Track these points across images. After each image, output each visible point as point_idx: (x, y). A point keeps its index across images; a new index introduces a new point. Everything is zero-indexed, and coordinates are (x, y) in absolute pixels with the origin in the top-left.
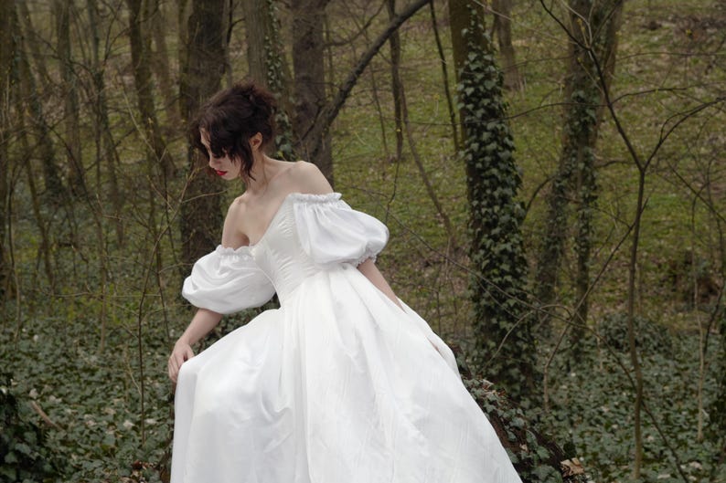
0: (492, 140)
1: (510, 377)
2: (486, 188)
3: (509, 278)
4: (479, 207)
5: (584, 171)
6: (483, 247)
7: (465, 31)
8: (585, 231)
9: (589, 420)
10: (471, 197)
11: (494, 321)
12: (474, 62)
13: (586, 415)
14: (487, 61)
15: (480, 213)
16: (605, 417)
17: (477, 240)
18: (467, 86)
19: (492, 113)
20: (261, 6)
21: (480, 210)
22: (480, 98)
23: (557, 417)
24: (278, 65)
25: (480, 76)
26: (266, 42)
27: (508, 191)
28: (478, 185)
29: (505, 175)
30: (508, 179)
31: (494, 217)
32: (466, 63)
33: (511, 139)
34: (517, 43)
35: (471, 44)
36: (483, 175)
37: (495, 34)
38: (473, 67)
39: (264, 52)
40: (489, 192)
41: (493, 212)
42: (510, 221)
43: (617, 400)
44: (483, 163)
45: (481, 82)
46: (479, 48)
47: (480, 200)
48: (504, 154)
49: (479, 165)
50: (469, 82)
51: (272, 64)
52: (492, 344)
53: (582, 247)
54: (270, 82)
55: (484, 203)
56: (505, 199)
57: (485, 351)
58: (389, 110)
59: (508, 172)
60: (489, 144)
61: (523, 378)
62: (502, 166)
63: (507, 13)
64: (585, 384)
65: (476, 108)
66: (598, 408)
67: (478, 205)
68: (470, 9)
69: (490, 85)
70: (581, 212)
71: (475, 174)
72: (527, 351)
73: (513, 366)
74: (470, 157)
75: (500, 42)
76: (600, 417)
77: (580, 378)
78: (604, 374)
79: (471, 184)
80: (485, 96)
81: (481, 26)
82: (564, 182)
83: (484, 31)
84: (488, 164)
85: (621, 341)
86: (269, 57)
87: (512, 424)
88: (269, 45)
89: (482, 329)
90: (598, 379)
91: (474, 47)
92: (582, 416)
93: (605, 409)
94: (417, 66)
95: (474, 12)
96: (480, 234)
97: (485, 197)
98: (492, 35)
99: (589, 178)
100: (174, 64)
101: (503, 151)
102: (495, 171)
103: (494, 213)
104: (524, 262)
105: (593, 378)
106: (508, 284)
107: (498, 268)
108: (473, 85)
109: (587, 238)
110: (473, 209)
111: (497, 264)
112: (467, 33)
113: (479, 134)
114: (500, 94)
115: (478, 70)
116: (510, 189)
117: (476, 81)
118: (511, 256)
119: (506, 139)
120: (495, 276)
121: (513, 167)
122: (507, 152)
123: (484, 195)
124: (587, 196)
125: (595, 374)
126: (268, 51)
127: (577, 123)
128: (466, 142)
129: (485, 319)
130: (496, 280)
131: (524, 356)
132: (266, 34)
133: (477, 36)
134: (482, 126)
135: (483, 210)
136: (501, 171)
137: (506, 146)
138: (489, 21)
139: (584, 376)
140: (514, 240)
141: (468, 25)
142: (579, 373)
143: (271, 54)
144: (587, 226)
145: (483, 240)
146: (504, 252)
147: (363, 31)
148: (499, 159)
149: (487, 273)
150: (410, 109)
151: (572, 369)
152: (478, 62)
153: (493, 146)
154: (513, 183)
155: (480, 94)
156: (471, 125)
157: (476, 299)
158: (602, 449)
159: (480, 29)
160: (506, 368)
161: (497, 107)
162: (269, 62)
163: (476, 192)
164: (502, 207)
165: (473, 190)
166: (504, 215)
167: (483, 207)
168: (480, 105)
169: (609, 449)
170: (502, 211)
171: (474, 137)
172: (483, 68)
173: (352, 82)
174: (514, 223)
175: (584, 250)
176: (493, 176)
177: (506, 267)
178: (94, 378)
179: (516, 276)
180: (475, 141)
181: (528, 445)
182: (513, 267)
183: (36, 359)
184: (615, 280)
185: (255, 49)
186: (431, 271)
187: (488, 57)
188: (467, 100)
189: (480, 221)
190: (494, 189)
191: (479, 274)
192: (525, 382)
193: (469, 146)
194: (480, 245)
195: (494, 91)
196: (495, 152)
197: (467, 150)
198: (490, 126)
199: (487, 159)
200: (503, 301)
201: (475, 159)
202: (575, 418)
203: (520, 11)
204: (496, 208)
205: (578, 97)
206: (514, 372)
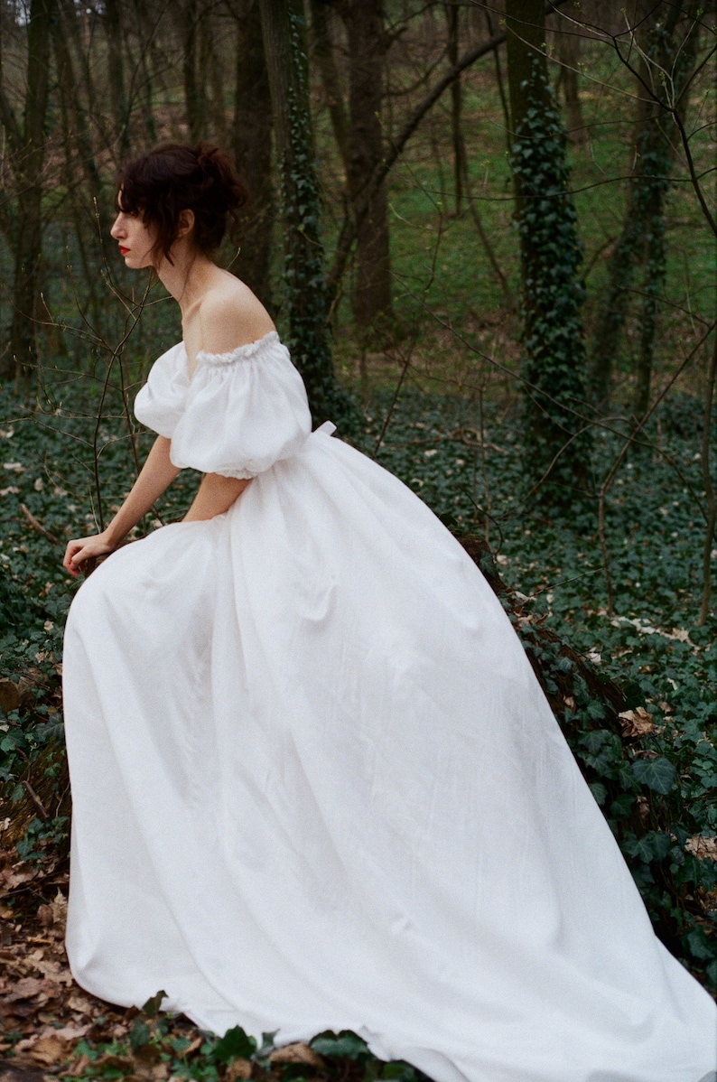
0: (550, 210)
1: (560, 478)
2: (542, 264)
3: (564, 368)
4: (534, 287)
5: (652, 243)
6: (537, 332)
7: (525, 83)
8: (650, 309)
9: (646, 527)
10: (525, 275)
11: (546, 415)
12: (533, 120)
13: (644, 519)
14: (548, 118)
15: (535, 293)
16: (665, 523)
17: (530, 324)
18: (525, 147)
19: (551, 179)
20: (284, 52)
21: (534, 290)
22: (539, 162)
23: (611, 524)
24: (303, 122)
25: (540, 136)
26: (289, 94)
27: (567, 269)
28: (533, 261)
29: (564, 250)
30: (567, 256)
31: (551, 298)
32: (525, 120)
33: (573, 209)
34: (584, 95)
35: (530, 98)
36: (539, 250)
37: (561, 87)
38: (532, 126)
39: (287, 107)
40: (545, 269)
41: (549, 291)
42: (567, 304)
43: (677, 500)
44: (540, 236)
45: (542, 142)
46: (541, 103)
47: (535, 278)
48: (564, 227)
49: (535, 239)
50: (528, 142)
51: (296, 120)
52: (543, 441)
53: (646, 327)
54: (294, 142)
55: (540, 282)
56: (563, 279)
57: (535, 448)
58: (449, 163)
59: (568, 248)
60: (547, 214)
61: (575, 479)
62: (562, 240)
63: (574, 64)
64: (643, 479)
65: (535, 173)
66: (656, 511)
67: (532, 284)
68: (531, 58)
69: (550, 146)
70: (647, 289)
71: (531, 249)
72: (581, 449)
73: (564, 466)
74: (525, 229)
75: (566, 93)
76: (659, 524)
77: (638, 471)
78: (664, 465)
79: (525, 260)
80: (546, 159)
81: (543, 78)
82: (628, 248)
83: (547, 83)
84: (545, 238)
85: (683, 425)
86: (293, 113)
87: (553, 668)
88: (293, 97)
89: (532, 423)
90: (657, 472)
91: (535, 103)
92: (639, 522)
93: (663, 511)
94: (479, 118)
95: (536, 61)
96: (534, 317)
97: (541, 276)
98: (557, 87)
99: (658, 251)
100: (230, 114)
101: (563, 223)
102: (552, 246)
103: (550, 293)
104: (581, 348)
105: (652, 470)
106: (563, 374)
107: (553, 356)
108: (532, 146)
109: (653, 317)
110: (527, 288)
111: (552, 352)
112: (527, 86)
113: (537, 203)
114: (562, 156)
115: (538, 129)
116: (570, 267)
117: (536, 141)
118: (568, 342)
119: (568, 210)
120: (549, 365)
121: (575, 242)
122: (568, 224)
123: (540, 273)
124: (654, 271)
125: (654, 465)
126: (292, 105)
127: (647, 189)
128: (522, 212)
129: (536, 413)
130: (550, 370)
131: (577, 455)
132: (290, 85)
133: (539, 90)
134: (541, 194)
135: (539, 290)
136: (560, 246)
137: (567, 218)
138: (554, 72)
139: (642, 468)
140: (571, 325)
141: (528, 77)
142: (637, 465)
143: (295, 108)
144: (652, 304)
145: (537, 324)
146: (560, 338)
147: (425, 80)
148: (558, 232)
149: (540, 361)
150: (470, 163)
151: (630, 459)
152: (538, 119)
153: (551, 217)
154: (574, 259)
155: (540, 157)
156: (527, 191)
157: (526, 390)
158: (662, 572)
159: (542, 81)
160: (556, 468)
161: (558, 173)
162: (293, 117)
163: (531, 269)
164: (559, 287)
165: (528, 267)
166: (561, 295)
167: (539, 286)
168: (539, 169)
169: (669, 571)
170: (560, 292)
171: (531, 206)
172: (545, 126)
173: (406, 136)
174: (572, 306)
175: (648, 330)
176: (551, 252)
177: (560, 355)
178: (110, 464)
179: (571, 365)
180: (532, 212)
181: (575, 699)
182: (569, 355)
183: (53, 438)
184: (675, 346)
185: (277, 102)
186: (487, 333)
187: (550, 115)
188: (525, 164)
189: (534, 301)
190: (551, 266)
191: (531, 362)
192: (577, 483)
193: (524, 216)
194: (533, 329)
195: (555, 154)
196: (554, 224)
197: (523, 221)
198: (550, 193)
199: (545, 232)
200: (555, 393)
201: (532, 231)
202: (631, 525)
203: (588, 62)
204: (553, 288)
205: (650, 160)
206: (566, 472)
